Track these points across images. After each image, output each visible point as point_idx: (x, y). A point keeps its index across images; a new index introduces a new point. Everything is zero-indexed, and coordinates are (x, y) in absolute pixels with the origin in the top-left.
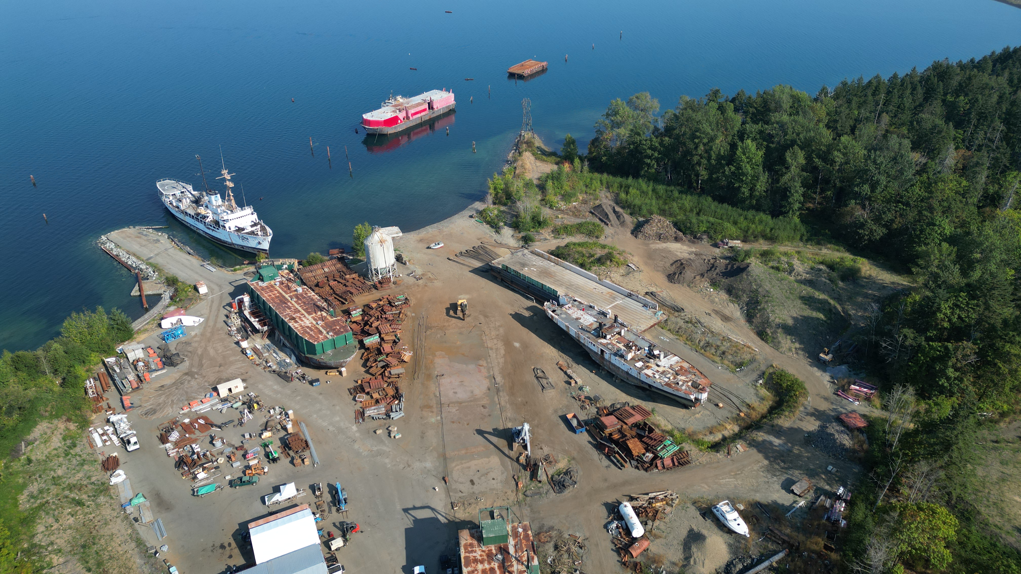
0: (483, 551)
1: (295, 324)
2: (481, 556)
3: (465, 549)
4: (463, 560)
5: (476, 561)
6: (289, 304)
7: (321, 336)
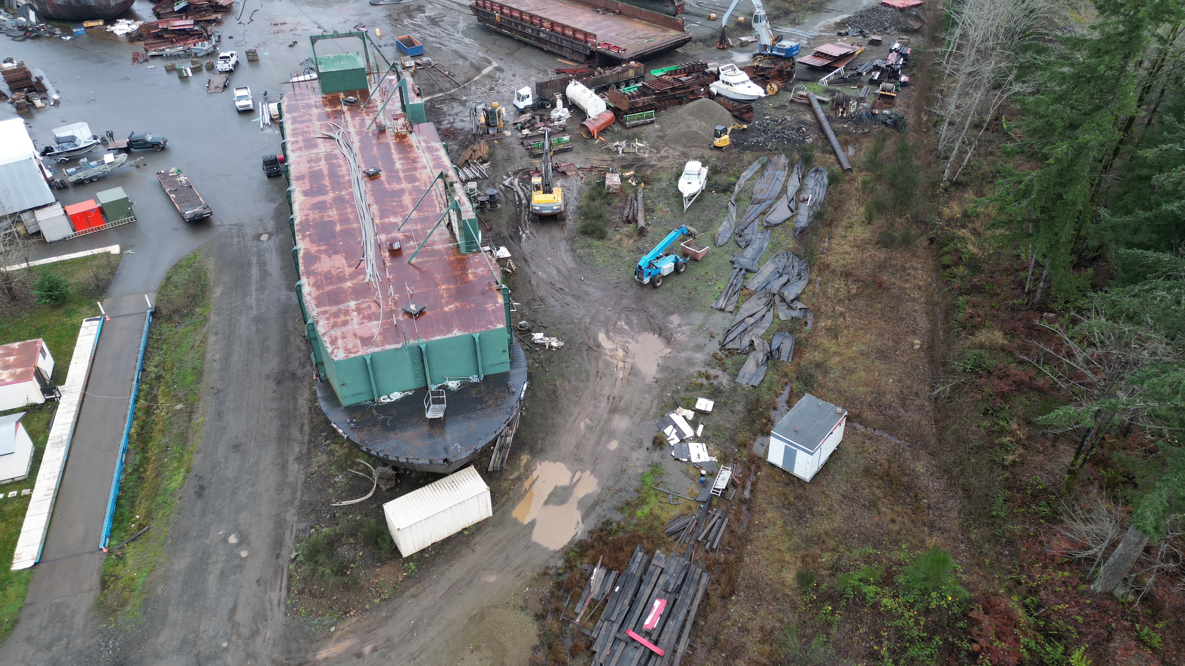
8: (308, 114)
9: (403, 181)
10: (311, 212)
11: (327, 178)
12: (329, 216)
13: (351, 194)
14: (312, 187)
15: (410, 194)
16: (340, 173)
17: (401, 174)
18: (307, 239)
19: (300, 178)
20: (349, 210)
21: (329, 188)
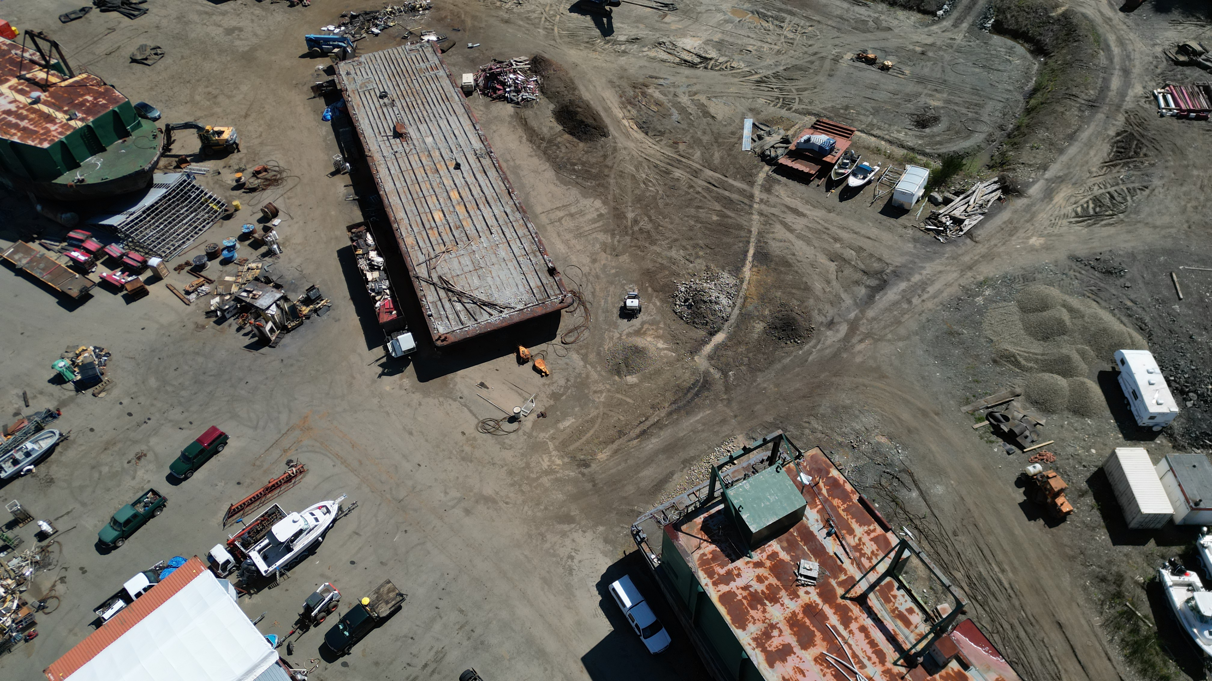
0: (759, 565)
2: (760, 579)
3: (710, 574)
4: (722, 610)
5: (755, 599)
7: (52, 127)
8: (773, 626)
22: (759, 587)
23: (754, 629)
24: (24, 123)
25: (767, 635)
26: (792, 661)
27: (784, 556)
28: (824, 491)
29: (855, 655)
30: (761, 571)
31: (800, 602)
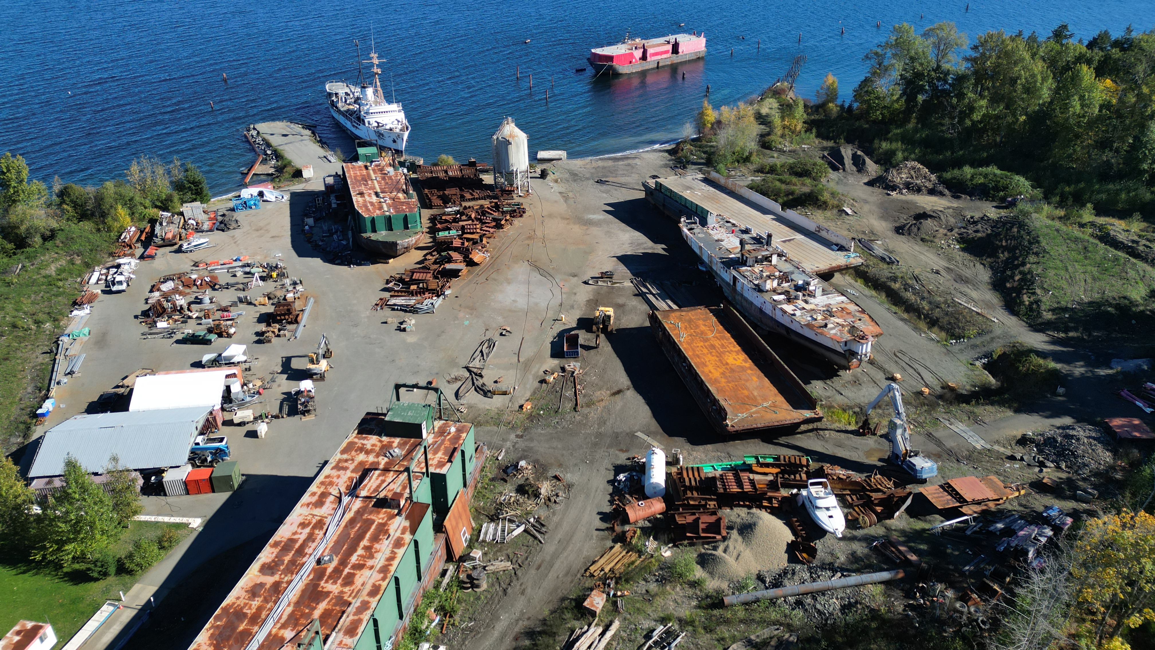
0: (380, 441)
1: (360, 199)
2: (373, 445)
5: (361, 449)
6: (370, 182)
7: (378, 212)
8: (353, 460)
9: (340, 581)
10: (243, 594)
11: (293, 552)
12: (250, 608)
13: (289, 583)
14: (273, 561)
15: (329, 602)
16: (306, 551)
17: (347, 570)
18: (211, 631)
19: (276, 544)
20: (269, 606)
21: (282, 568)
22: (369, 447)
23: (345, 456)
24: (370, 207)
25: (346, 461)
26: (341, 472)
27: (395, 445)
28: (448, 437)
29: (366, 485)
30: (379, 444)
31: (376, 460)
